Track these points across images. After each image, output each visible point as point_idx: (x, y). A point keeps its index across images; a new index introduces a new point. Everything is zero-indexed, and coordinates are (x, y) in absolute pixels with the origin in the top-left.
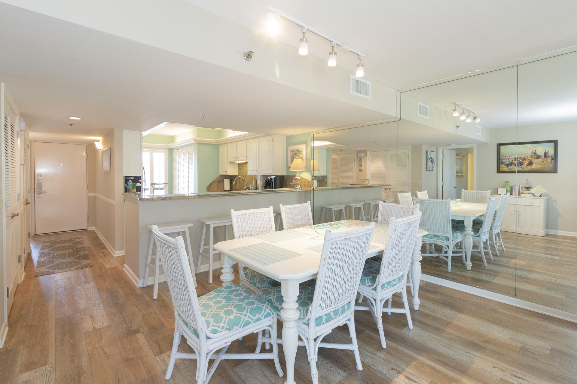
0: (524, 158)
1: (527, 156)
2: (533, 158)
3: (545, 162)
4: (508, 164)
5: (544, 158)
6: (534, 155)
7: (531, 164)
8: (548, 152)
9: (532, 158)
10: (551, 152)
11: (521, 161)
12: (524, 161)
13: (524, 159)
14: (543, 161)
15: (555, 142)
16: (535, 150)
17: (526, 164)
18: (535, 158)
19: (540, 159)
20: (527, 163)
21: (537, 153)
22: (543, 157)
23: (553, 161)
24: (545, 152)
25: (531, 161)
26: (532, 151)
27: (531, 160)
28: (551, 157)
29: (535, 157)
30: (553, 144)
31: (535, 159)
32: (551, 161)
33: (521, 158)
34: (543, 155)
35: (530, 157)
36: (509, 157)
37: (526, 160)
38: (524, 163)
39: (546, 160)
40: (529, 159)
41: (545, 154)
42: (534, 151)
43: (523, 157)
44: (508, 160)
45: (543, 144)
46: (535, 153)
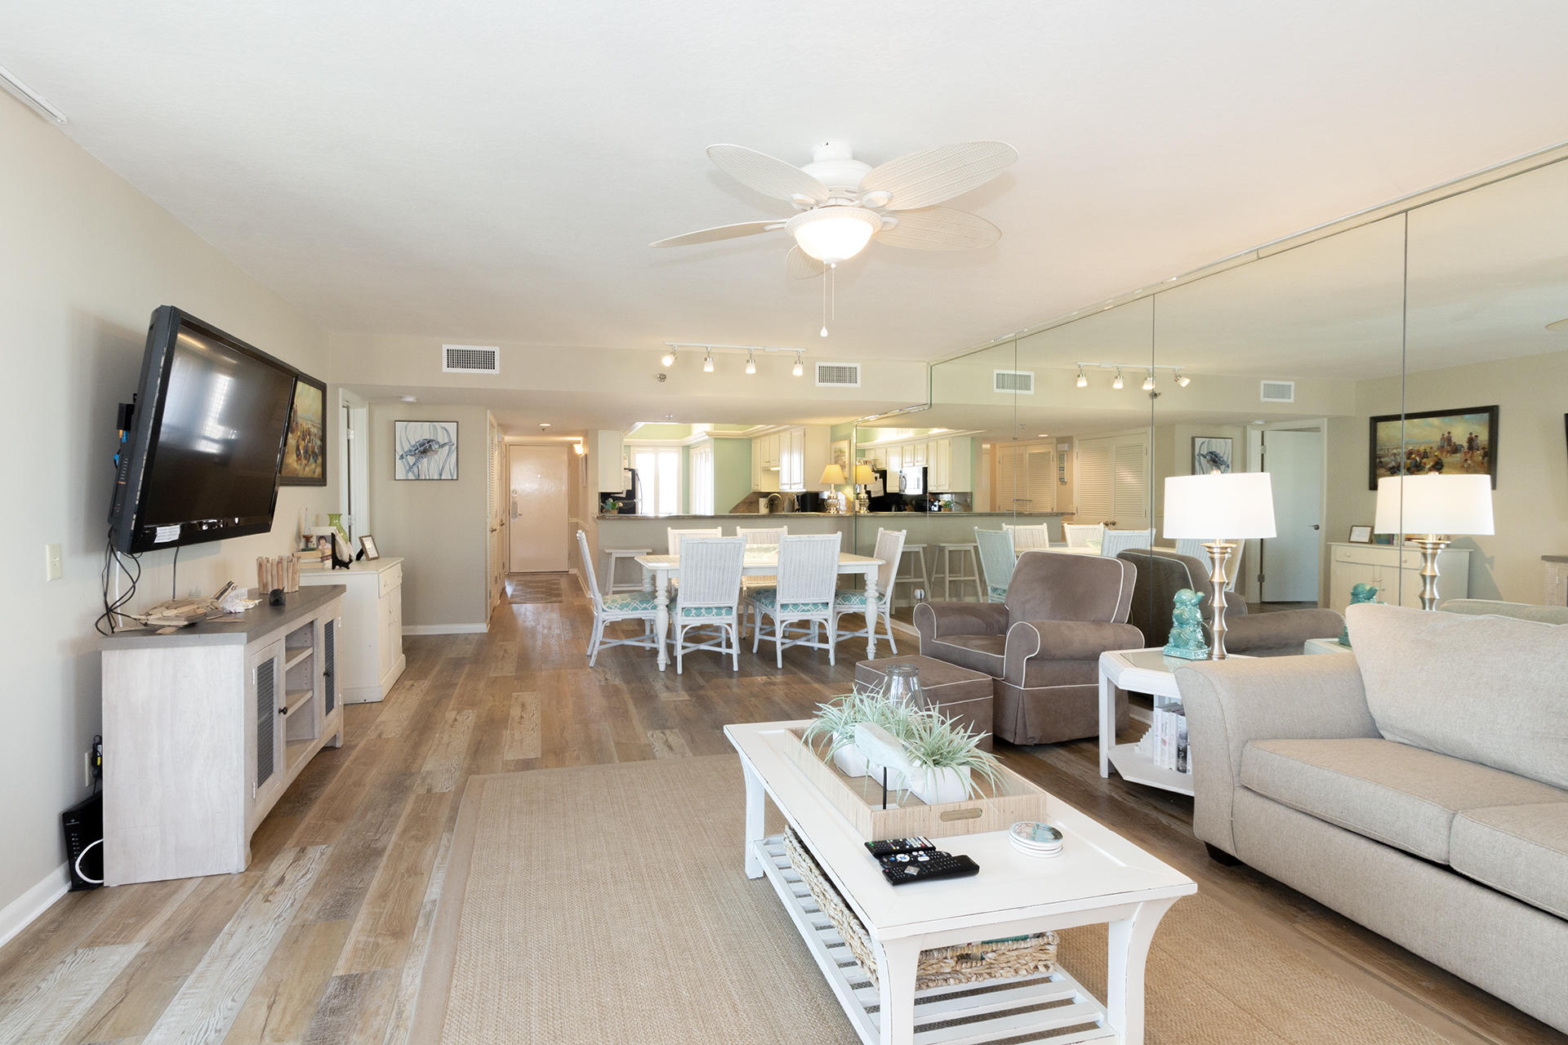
0: (1425, 452)
1: (1431, 448)
2: (1444, 454)
3: (1469, 462)
4: (1393, 467)
5: (1468, 452)
6: (1446, 444)
7: (1439, 467)
8: (1476, 436)
9: (1442, 454)
10: (1483, 437)
11: (1418, 459)
12: (1424, 460)
13: (1425, 455)
14: (1466, 460)
15: (1492, 412)
16: (1449, 433)
17: (1428, 466)
18: (1448, 452)
19: (1458, 455)
20: (1432, 464)
21: (1454, 440)
22: (1467, 450)
23: (1486, 458)
24: (1469, 436)
25: (1440, 459)
26: (1443, 435)
27: (1440, 456)
28: (1483, 448)
29: (1449, 448)
30: (1486, 416)
31: (1448, 455)
32: (1483, 458)
33: (1418, 453)
34: (1465, 445)
35: (1438, 449)
36: (1395, 451)
37: (1427, 458)
38: (1425, 464)
39: (1471, 457)
40: (1436, 454)
41: (1471, 441)
42: (1446, 435)
43: (1422, 449)
44: (1393, 457)
45: (1467, 416)
46: (1449, 440)
